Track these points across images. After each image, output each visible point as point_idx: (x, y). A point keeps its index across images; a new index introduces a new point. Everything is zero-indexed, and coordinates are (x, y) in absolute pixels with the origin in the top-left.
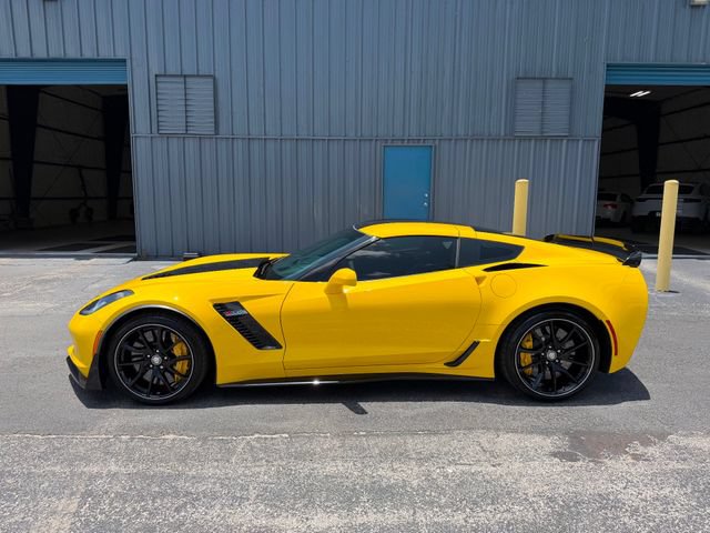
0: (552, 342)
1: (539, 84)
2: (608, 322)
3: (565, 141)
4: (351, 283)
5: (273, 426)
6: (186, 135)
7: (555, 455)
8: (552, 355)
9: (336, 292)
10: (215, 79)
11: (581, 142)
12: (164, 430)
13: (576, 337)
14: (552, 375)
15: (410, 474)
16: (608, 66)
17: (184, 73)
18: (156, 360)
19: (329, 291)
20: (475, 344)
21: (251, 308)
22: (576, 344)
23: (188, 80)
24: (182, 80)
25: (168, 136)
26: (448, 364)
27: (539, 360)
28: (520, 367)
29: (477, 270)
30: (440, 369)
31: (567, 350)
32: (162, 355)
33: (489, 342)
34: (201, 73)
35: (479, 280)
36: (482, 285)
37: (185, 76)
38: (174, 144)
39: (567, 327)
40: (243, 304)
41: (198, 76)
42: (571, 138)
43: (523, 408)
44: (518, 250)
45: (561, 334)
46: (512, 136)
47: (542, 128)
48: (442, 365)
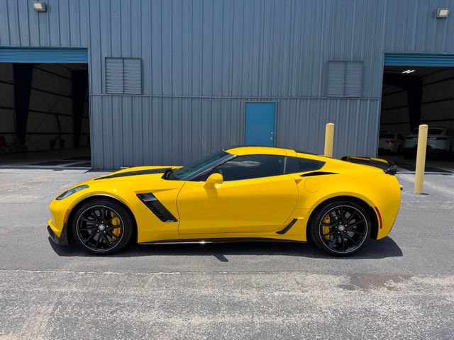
0: (342, 220)
1: (342, 65)
2: (376, 208)
3: (359, 101)
4: (219, 182)
5: (171, 267)
6: (123, 94)
7: (340, 286)
8: (342, 228)
9: (211, 188)
10: (141, 60)
11: (369, 101)
12: (104, 269)
13: (356, 217)
14: (342, 240)
15: (253, 296)
16: (385, 54)
17: (123, 57)
18: (102, 227)
19: (206, 187)
20: (295, 220)
21: (159, 197)
22: (357, 221)
23: (125, 60)
24: (121, 61)
25: (113, 95)
26: (278, 233)
27: (334, 231)
28: (322, 235)
29: (297, 176)
30: (273, 235)
31: (351, 225)
32: (105, 225)
33: (303, 219)
34: (134, 57)
35: (297, 182)
36: (299, 185)
37: (124, 59)
38: (116, 99)
39: (351, 211)
40: (154, 194)
41: (131, 58)
42: (363, 98)
43: (324, 260)
44: (322, 164)
45: (348, 215)
46: (326, 97)
47: (344, 92)
48: (274, 233)
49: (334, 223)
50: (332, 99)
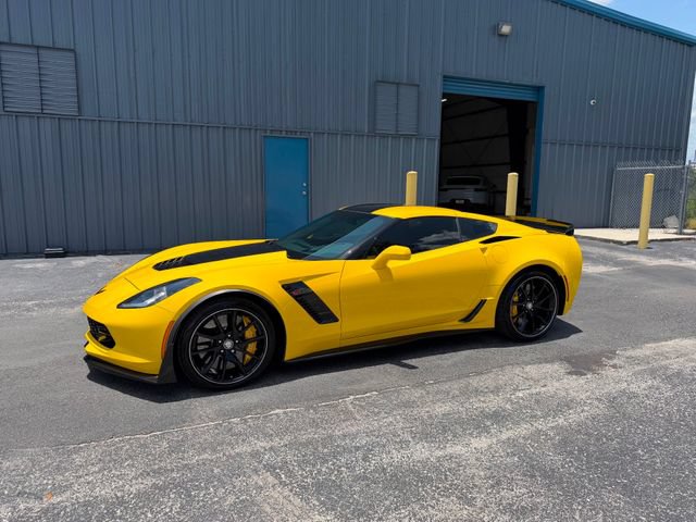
0: (531, 295)
1: (394, 88)
2: (565, 276)
3: (414, 140)
4: (406, 257)
6: (41, 115)
7: (569, 373)
8: (529, 306)
9: (382, 268)
10: (75, 53)
16: (444, 77)
17: (36, 44)
18: (228, 344)
19: (376, 267)
20: (482, 303)
21: (314, 285)
23: (41, 51)
24: (34, 51)
25: (18, 115)
26: (462, 321)
27: (522, 311)
30: (456, 325)
33: (493, 299)
34: (57, 46)
35: (483, 250)
36: (486, 254)
37: (38, 47)
40: (307, 283)
41: (54, 48)
42: (418, 137)
44: (495, 227)
46: (373, 133)
47: (397, 127)
48: (456, 323)
49: (522, 300)
50: (384, 136)
